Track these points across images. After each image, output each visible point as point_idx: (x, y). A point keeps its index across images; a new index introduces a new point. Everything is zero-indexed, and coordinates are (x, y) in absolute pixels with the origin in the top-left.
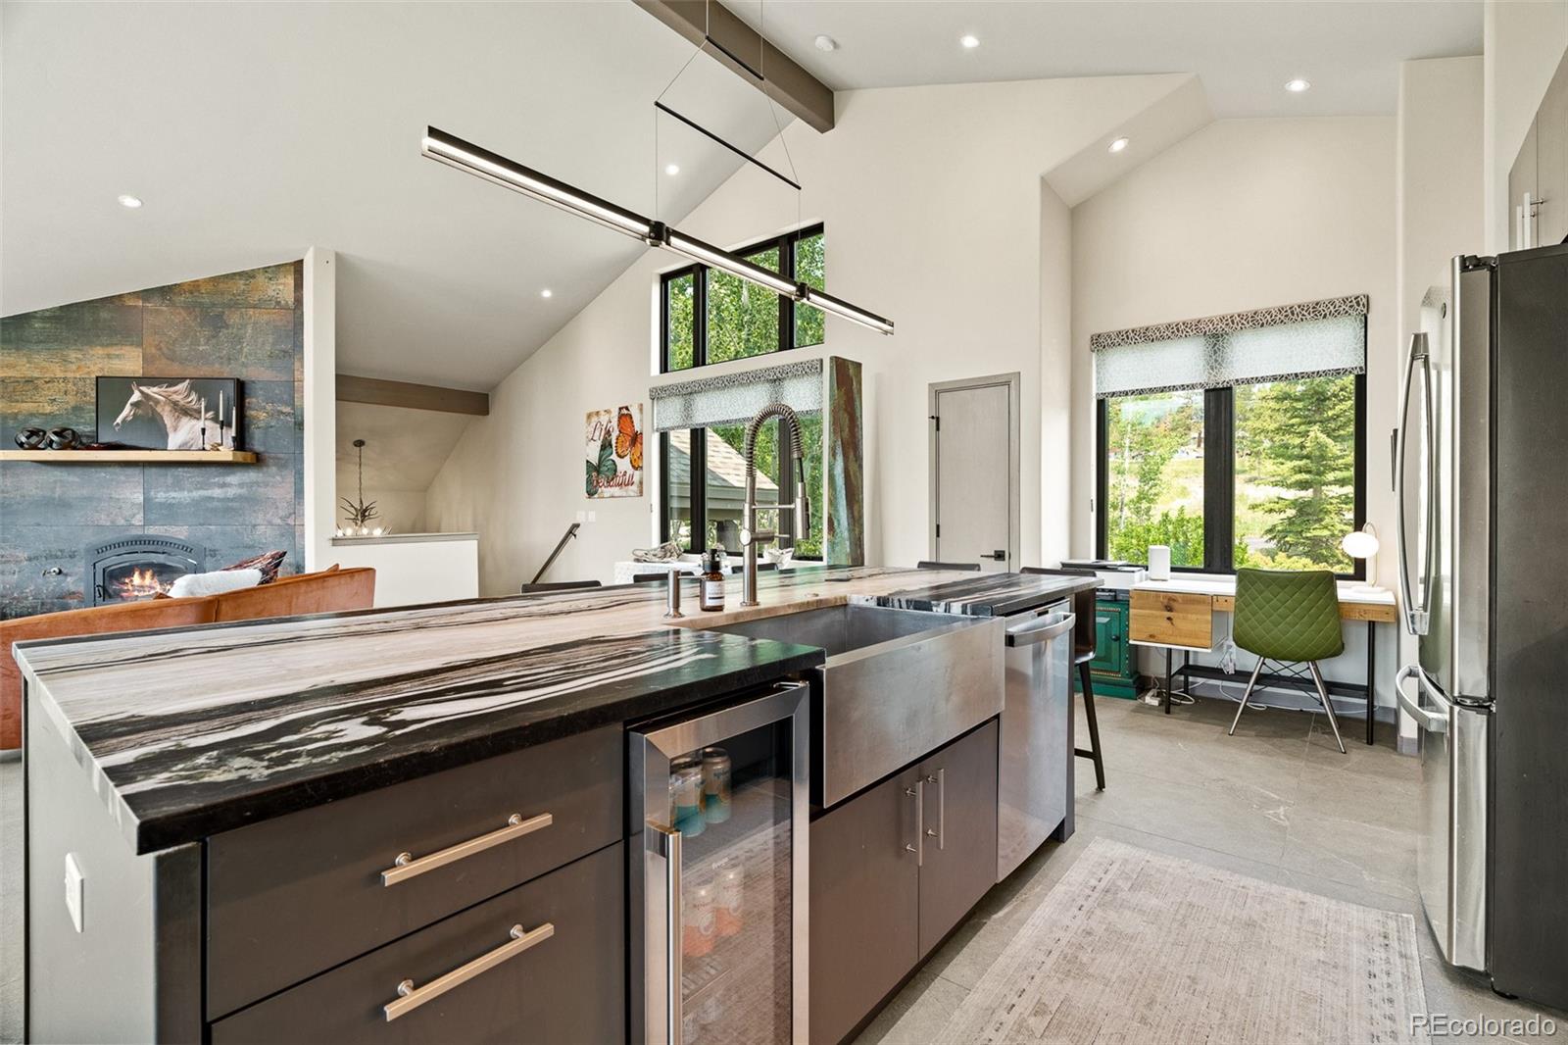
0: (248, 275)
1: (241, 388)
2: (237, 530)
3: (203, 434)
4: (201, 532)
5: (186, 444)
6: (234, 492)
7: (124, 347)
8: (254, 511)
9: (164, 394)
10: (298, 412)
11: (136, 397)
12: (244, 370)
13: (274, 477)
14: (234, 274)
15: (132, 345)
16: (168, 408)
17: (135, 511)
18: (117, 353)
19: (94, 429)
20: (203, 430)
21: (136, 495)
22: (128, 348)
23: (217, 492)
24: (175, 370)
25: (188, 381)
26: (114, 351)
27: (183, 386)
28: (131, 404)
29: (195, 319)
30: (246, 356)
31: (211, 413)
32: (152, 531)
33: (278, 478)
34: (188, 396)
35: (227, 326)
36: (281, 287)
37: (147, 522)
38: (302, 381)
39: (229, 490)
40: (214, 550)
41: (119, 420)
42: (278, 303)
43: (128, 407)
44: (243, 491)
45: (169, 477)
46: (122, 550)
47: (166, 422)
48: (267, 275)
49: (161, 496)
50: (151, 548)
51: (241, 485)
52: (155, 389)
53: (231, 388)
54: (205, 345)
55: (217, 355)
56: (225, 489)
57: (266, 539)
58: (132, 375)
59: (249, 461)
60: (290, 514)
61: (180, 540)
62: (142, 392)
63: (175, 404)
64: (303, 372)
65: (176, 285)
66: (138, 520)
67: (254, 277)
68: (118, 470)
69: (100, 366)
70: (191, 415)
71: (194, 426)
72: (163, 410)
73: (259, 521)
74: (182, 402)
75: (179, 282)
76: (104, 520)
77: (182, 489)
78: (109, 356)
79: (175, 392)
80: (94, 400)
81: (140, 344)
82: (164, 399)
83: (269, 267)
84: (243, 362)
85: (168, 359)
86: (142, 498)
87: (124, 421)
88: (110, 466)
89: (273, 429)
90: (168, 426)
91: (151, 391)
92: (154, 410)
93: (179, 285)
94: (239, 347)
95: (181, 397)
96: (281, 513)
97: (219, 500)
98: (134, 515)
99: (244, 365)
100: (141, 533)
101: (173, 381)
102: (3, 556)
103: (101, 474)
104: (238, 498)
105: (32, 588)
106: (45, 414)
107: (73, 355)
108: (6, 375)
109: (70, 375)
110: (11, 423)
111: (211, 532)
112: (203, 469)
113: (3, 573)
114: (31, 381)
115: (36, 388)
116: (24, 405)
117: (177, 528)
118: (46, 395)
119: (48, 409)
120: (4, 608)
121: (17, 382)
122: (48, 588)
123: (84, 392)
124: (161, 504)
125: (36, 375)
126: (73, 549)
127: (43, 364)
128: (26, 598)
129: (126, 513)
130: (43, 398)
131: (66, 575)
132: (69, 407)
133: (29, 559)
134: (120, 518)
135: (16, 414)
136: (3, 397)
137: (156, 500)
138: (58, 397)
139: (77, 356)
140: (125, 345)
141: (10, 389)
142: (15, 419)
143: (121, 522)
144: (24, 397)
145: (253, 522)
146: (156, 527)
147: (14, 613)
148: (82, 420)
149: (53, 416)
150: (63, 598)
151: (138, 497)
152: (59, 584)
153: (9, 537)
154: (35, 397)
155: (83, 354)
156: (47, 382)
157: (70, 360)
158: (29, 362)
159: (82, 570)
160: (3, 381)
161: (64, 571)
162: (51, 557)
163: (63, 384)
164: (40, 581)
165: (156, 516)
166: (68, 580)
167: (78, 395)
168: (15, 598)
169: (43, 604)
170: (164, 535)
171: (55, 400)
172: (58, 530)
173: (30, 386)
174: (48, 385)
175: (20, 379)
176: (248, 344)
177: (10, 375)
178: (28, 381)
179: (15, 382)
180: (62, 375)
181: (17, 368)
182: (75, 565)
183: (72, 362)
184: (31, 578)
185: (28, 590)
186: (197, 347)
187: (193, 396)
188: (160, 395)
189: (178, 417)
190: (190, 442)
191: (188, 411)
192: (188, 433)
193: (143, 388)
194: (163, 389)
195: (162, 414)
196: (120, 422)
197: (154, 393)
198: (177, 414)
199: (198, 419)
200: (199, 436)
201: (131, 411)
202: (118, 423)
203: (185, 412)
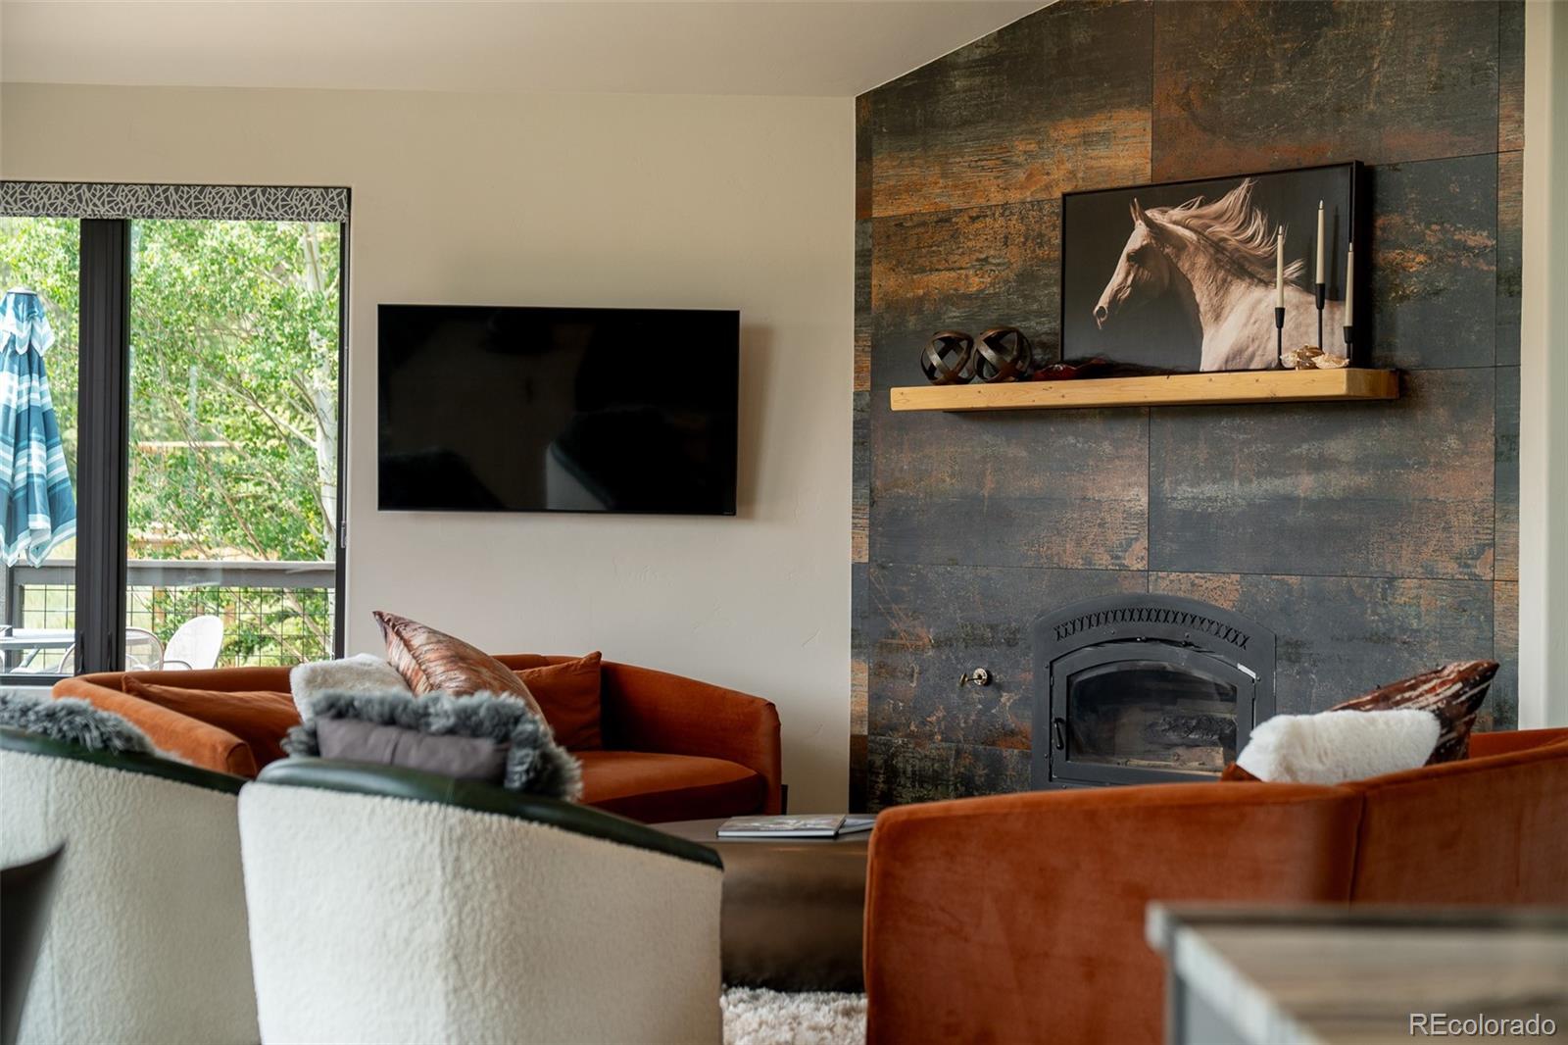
1: (1365, 182)
2: (1350, 590)
3: (1280, 325)
4: (1268, 590)
6: (1344, 483)
7: (1115, 113)
8: (1392, 538)
9: (1194, 222)
10: (1508, 244)
11: (1138, 237)
12: (1374, 135)
13: (1442, 439)
15: (1130, 104)
16: (1202, 261)
17: (1132, 533)
18: (1102, 129)
19: (1056, 325)
20: (1280, 313)
21: (1133, 492)
22: (1124, 114)
23: (1305, 484)
24: (1219, 157)
25: (1246, 183)
26: (1099, 124)
27: (1235, 198)
28: (1130, 258)
29: (1264, 13)
30: (1378, 94)
31: (1295, 265)
32: (1169, 585)
33: (1453, 442)
34: (1248, 222)
35: (1335, 20)
37: (1156, 562)
38: (1519, 148)
39: (1333, 474)
40: (1297, 645)
41: (1104, 301)
43: (1122, 265)
44: (1363, 480)
46: (1110, 630)
49: (1184, 493)
50: (1161, 629)
51: (1360, 465)
52: (1177, 213)
53: (1342, 186)
54: (1283, 81)
55: (1312, 102)
56: (1322, 476)
57: (1418, 617)
58: (1130, 183)
59: (1383, 395)
60: (1483, 549)
61: (1224, 611)
62: (1149, 223)
63: (1217, 246)
66: (1136, 558)
68: (1098, 427)
69: (1069, 166)
70: (1252, 276)
71: (1259, 301)
72: (1193, 265)
73: (1404, 566)
74: (1233, 242)
76: (1071, 556)
77: (1227, 475)
78: (1087, 140)
79: (1218, 217)
80: (1058, 254)
81: (1145, 101)
82: (1194, 237)
84: (1372, 114)
85: (1204, 130)
86: (1145, 500)
87: (1114, 302)
88: (1083, 417)
89: (1440, 300)
90: (1202, 309)
91: (1169, 218)
92: (1174, 270)
94: (1362, 72)
95: (1231, 227)
96: (1460, 544)
97: (1313, 505)
98: (1130, 543)
99: (1372, 122)
100: (1140, 591)
101: (1212, 188)
102: (894, 634)
103: (1068, 439)
104: (1353, 500)
105: (940, 714)
106: (968, 297)
107: (1021, 146)
108: (903, 210)
109: (1014, 196)
110: (912, 322)
111: (1290, 592)
112: (1274, 419)
113: (892, 673)
114: (948, 220)
115: (954, 236)
116: (935, 277)
117: (1215, 581)
118: (972, 251)
119: (975, 283)
120: (894, 755)
121: (924, 224)
122: (968, 715)
123: (1040, 235)
124: (1185, 516)
125: (955, 204)
126: (1013, 624)
127: (969, 176)
128: (931, 736)
129: (1114, 539)
130: (967, 259)
131: (1000, 688)
132: (1012, 276)
133: (938, 645)
134: (1102, 550)
135: (921, 300)
136: (899, 263)
137: (1175, 505)
138: (992, 252)
139: (1027, 149)
140: (1119, 107)
141: (912, 242)
142: (919, 311)
143: (1103, 560)
144: (935, 259)
145: (1389, 568)
146: (1173, 576)
147: (909, 769)
148: (1035, 307)
149: (984, 300)
150: (993, 744)
151: (1138, 498)
152: (987, 709)
153: (904, 589)
154: (952, 258)
155: (1039, 143)
156: (973, 219)
157: (1015, 159)
158: (944, 175)
159: (1029, 676)
160: (901, 225)
161: (998, 678)
162: (975, 642)
163: (1001, 221)
164: (954, 697)
165: (1174, 546)
166: (1003, 700)
167: (1029, 243)
168: (911, 735)
169: (958, 753)
170: (1189, 596)
171: (986, 260)
172: (988, 579)
173: (946, 232)
174: (976, 226)
175: (927, 218)
176: (1383, 61)
177: (912, 210)
178: (942, 220)
179: (918, 226)
180: (1001, 198)
181: (924, 191)
182: (1018, 664)
183: (1017, 166)
184: (939, 691)
185: (934, 719)
186: (1266, 88)
187: (1258, 224)
188: (1186, 227)
189: (1224, 281)
190: (1251, 350)
191: (1247, 265)
192: (1245, 325)
193: (1153, 214)
194: (1193, 211)
195: (1189, 276)
196: (1105, 306)
197: (1176, 223)
198: (1221, 274)
199: (1267, 283)
200: (1268, 331)
201: (1128, 273)
202: (1101, 308)
203: (1241, 268)
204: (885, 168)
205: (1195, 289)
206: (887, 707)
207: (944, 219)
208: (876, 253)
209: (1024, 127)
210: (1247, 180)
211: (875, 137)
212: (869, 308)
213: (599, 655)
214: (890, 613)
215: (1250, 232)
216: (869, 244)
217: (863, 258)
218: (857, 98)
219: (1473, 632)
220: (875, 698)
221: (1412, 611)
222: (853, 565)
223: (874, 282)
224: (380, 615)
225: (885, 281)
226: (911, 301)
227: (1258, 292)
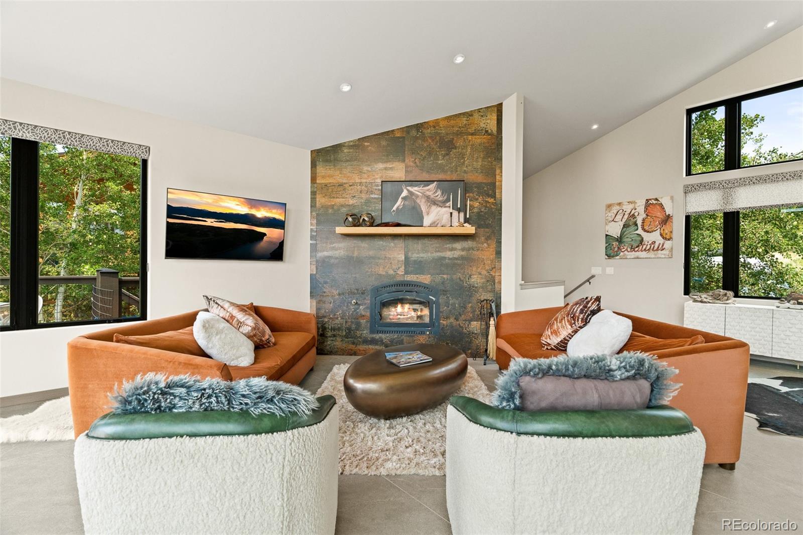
0: (469, 114)
2: (460, 278)
4: (438, 278)
5: (434, 223)
6: (458, 254)
7: (394, 163)
8: (471, 266)
9: (420, 191)
10: (499, 202)
11: (405, 193)
12: (465, 175)
13: (483, 244)
14: (460, 114)
15: (399, 161)
16: (423, 200)
17: (400, 266)
18: (390, 166)
19: (380, 213)
21: (400, 256)
22: (397, 163)
23: (449, 254)
24: (425, 176)
26: (389, 165)
27: (433, 186)
28: (402, 198)
29: (436, 144)
30: (467, 166)
31: (449, 203)
32: (410, 278)
33: (485, 245)
34: (436, 192)
35: (455, 148)
36: (488, 121)
37: (407, 272)
38: (501, 181)
39: (455, 252)
41: (394, 208)
42: (487, 131)
43: (400, 200)
44: (463, 253)
45: (420, 244)
46: (394, 289)
47: (422, 209)
48: (480, 114)
49: (414, 256)
50: (408, 288)
51: (463, 249)
52: (416, 188)
53: (462, 187)
54: (442, 160)
55: (449, 166)
56: (453, 252)
57: (477, 284)
58: (401, 180)
60: (493, 268)
61: (426, 284)
62: (408, 190)
63: (428, 197)
64: (502, 176)
65: (425, 122)
66: (401, 271)
67: (472, 115)
68: (389, 239)
70: (438, 205)
71: (439, 211)
72: (421, 201)
73: (474, 272)
74: (432, 196)
76: (381, 271)
77: (427, 252)
78: (386, 169)
79: (428, 190)
80: (379, 197)
81: (404, 161)
82: (421, 194)
83: (481, 109)
84: (465, 170)
85: (421, 169)
86: (404, 257)
87: (397, 209)
88: (385, 237)
89: (482, 213)
90: (423, 212)
91: (414, 189)
92: (415, 202)
93: (427, 122)
94: (462, 161)
95: (432, 193)
96: (487, 268)
97: (450, 259)
98: (399, 268)
99: (465, 172)
100: (402, 279)
102: (325, 292)
103: (380, 243)
104: (462, 258)
105: (340, 312)
106: (349, 205)
107: (365, 168)
108: (328, 182)
109: (364, 181)
110: (330, 211)
111: (444, 279)
112: (440, 239)
113: (324, 302)
114: (342, 185)
115: (344, 189)
116: (338, 200)
117: (424, 277)
118: (350, 194)
119: (351, 202)
120: (325, 324)
121: (334, 186)
122: (349, 312)
123: (371, 191)
124: (415, 261)
125: (344, 181)
126: (364, 289)
127: (349, 174)
128: (337, 318)
129: (394, 267)
130: (348, 195)
131: (359, 305)
132: (363, 201)
133: (339, 294)
134: (391, 270)
135: (333, 205)
136: (326, 195)
137: (412, 259)
138: (356, 194)
139: (368, 169)
140: (395, 161)
141: (330, 190)
142: (333, 208)
143: (391, 272)
144: (338, 195)
145: (470, 273)
146: (412, 276)
147: (330, 327)
148: (370, 209)
149: (354, 206)
150: (357, 319)
151: (402, 257)
152: (355, 311)
153: (328, 280)
154: (343, 195)
155: (371, 168)
156: (350, 186)
157: (363, 171)
158: (341, 173)
159: (369, 302)
160: (326, 185)
161: (359, 302)
162: (352, 293)
163: (360, 187)
164: (345, 308)
165: (412, 269)
166: (361, 308)
167: (368, 193)
168: (331, 318)
169: (346, 322)
170: (416, 280)
171: (354, 196)
172: (355, 277)
173: (341, 188)
174: (351, 187)
175: (335, 184)
176: (468, 159)
177: (330, 182)
178: (340, 185)
179: (333, 186)
180: (359, 181)
181: (334, 177)
182: (365, 299)
183: (364, 173)
184: (340, 306)
185: (338, 314)
186: (437, 161)
187: (439, 192)
189: (430, 206)
190: (437, 222)
191: (436, 202)
193: (409, 188)
194: (421, 188)
195: (420, 204)
196: (395, 210)
197: (416, 191)
198: (429, 204)
199: (442, 207)
200: (442, 218)
201: (402, 202)
202: (394, 210)
203: (434, 203)
204: (321, 170)
205: (421, 207)
206: (323, 311)
207: (341, 185)
208: (318, 192)
209: (367, 164)
210: (436, 182)
211: (317, 162)
212: (316, 207)
213: (252, 303)
214: (323, 286)
215: (437, 194)
216: (315, 190)
217: (313, 193)
218: (311, 151)
219: (491, 287)
220: (318, 309)
221: (476, 283)
222: (311, 275)
223: (317, 200)
224: (207, 297)
225: (321, 200)
226: (330, 205)
227: (439, 209)
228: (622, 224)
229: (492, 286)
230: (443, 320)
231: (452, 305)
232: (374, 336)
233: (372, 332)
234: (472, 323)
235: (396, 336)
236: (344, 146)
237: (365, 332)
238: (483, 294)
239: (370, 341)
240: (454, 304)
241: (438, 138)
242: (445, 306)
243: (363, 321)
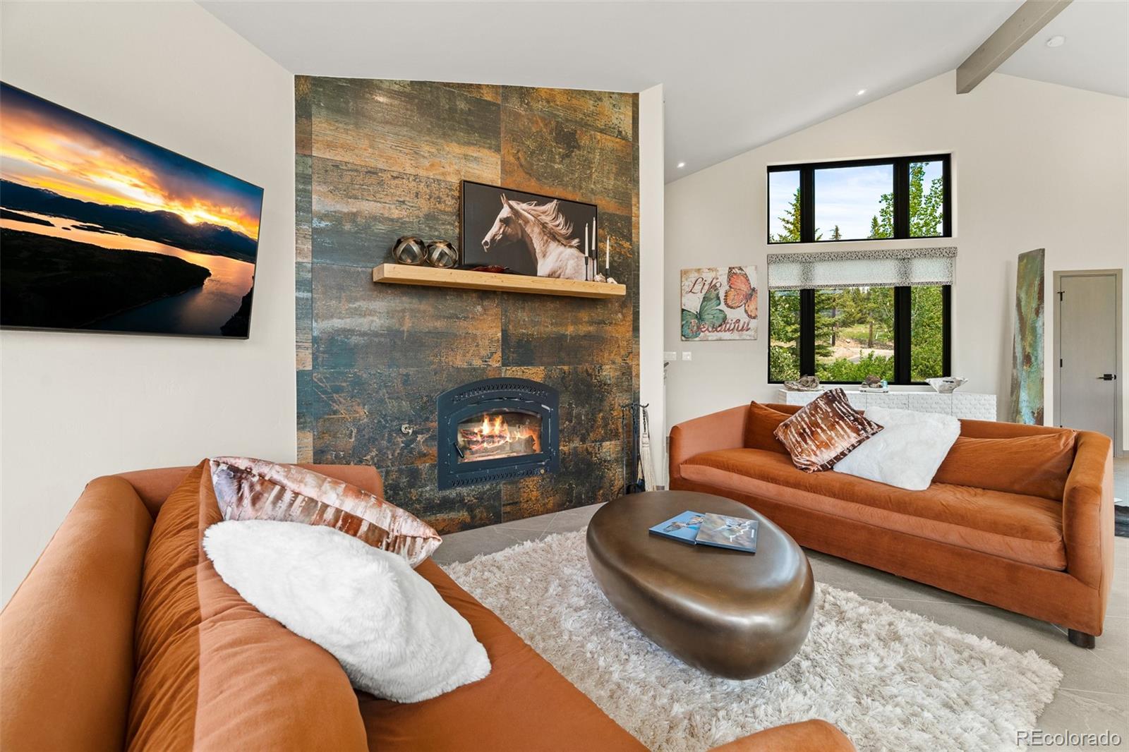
0: (597, 97)
2: (587, 371)
4: (556, 372)
5: (556, 271)
6: (584, 329)
7: (481, 149)
8: (601, 351)
9: (532, 212)
10: (635, 249)
11: (505, 212)
12: (593, 197)
13: (617, 315)
14: (585, 90)
15: (490, 148)
16: (537, 230)
17: (493, 350)
18: (475, 155)
21: (494, 331)
22: (486, 151)
23: (570, 330)
24: (538, 187)
25: (555, 201)
26: (472, 151)
27: (551, 206)
28: (501, 221)
29: (551, 133)
30: (594, 183)
31: (577, 240)
32: (511, 372)
33: (620, 315)
34: (555, 218)
35: (579, 148)
36: (622, 117)
37: (505, 362)
38: (638, 217)
39: (580, 326)
41: (488, 238)
42: (620, 132)
43: (497, 224)
44: (591, 329)
46: (482, 395)
47: (535, 246)
48: (611, 100)
49: (518, 332)
51: (591, 323)
52: (525, 206)
54: (559, 164)
55: (570, 176)
56: (576, 327)
57: (610, 380)
58: (490, 184)
60: (629, 353)
61: (537, 382)
62: (511, 207)
63: (544, 225)
64: (639, 208)
65: (533, 88)
66: (495, 363)
67: (600, 99)
68: (474, 298)
69: (454, 167)
70: (559, 241)
71: (562, 253)
72: (533, 231)
73: (605, 361)
74: (549, 225)
75: (536, 86)
76: (460, 362)
77: (538, 324)
78: (466, 157)
79: (544, 213)
81: (498, 150)
82: (533, 218)
83: (613, 93)
84: (592, 189)
85: (526, 172)
86: (500, 334)
87: (493, 239)
88: (466, 293)
89: (616, 264)
90: (537, 251)
91: (522, 207)
92: (523, 230)
93: (537, 89)
94: (588, 172)
95: (550, 218)
96: (622, 352)
97: (573, 338)
98: (492, 354)
99: (592, 192)
100: (498, 376)
102: (335, 412)
103: (451, 304)
104: (590, 336)
105: (373, 454)
106: (392, 220)
107: (426, 149)
108: (338, 158)
109: (422, 173)
110: (348, 227)
111: (565, 373)
113: (335, 436)
114: (374, 173)
115: (380, 184)
116: (365, 203)
117: (533, 370)
118: (393, 195)
119: (396, 213)
121: (356, 171)
122: (394, 451)
123: (439, 197)
124: (519, 341)
125: (380, 166)
126: (426, 399)
127: (390, 152)
129: (483, 353)
130: (389, 198)
131: (418, 433)
132: (421, 215)
133: (371, 415)
134: (477, 358)
135: (355, 215)
136: (336, 189)
137: (515, 337)
138: (408, 199)
139: (431, 150)
140: (484, 147)
141: (347, 179)
142: (353, 221)
143: (477, 363)
144: (365, 193)
145: (600, 361)
146: (514, 369)
148: (436, 233)
149: (402, 223)
150: (412, 463)
151: (497, 334)
152: (408, 445)
153: (344, 384)
154: (378, 195)
155: (438, 150)
156: (395, 178)
157: (422, 153)
158: (372, 146)
159: (435, 424)
160: (337, 166)
161: (417, 428)
163: (414, 184)
164: (384, 443)
165: (515, 355)
166: (418, 439)
167: (432, 200)
169: (390, 472)
170: (522, 377)
171: (403, 202)
172: (407, 375)
173: (373, 179)
174: (397, 181)
175: (359, 168)
176: (596, 170)
177: (346, 160)
178: (370, 172)
179: (352, 170)
180: (412, 171)
181: (356, 151)
182: (427, 419)
183: (424, 157)
184: (372, 440)
185: (368, 457)
186: (552, 164)
187: (561, 220)
188: (529, 213)
189: (547, 241)
190: (559, 272)
191: (557, 236)
192: (557, 261)
193: (512, 203)
194: (532, 207)
195: (531, 236)
196: (489, 241)
197: (523, 210)
198: (545, 238)
199: (565, 246)
200: (566, 265)
201: (500, 228)
202: (486, 242)
203: (554, 236)
204: (321, 125)
205: (534, 241)
206: (331, 456)
207: (372, 172)
208: (315, 177)
209: (428, 138)
210: (556, 200)
211: (312, 106)
212: (310, 212)
214: (331, 399)
216: (309, 171)
217: (303, 179)
218: (296, 77)
219: (627, 384)
220: (319, 453)
221: (608, 377)
222: (297, 372)
223: (314, 196)
225: (323, 198)
226: (348, 214)
227: (562, 248)
228: (701, 296)
229: (628, 382)
230: (564, 446)
231: (576, 417)
232: (447, 493)
233: (442, 487)
234: (604, 444)
235: (488, 487)
236: (380, 88)
237: (428, 488)
238: (618, 394)
239: (439, 505)
240: (578, 416)
241: (553, 123)
242: (567, 420)
243: (424, 466)
